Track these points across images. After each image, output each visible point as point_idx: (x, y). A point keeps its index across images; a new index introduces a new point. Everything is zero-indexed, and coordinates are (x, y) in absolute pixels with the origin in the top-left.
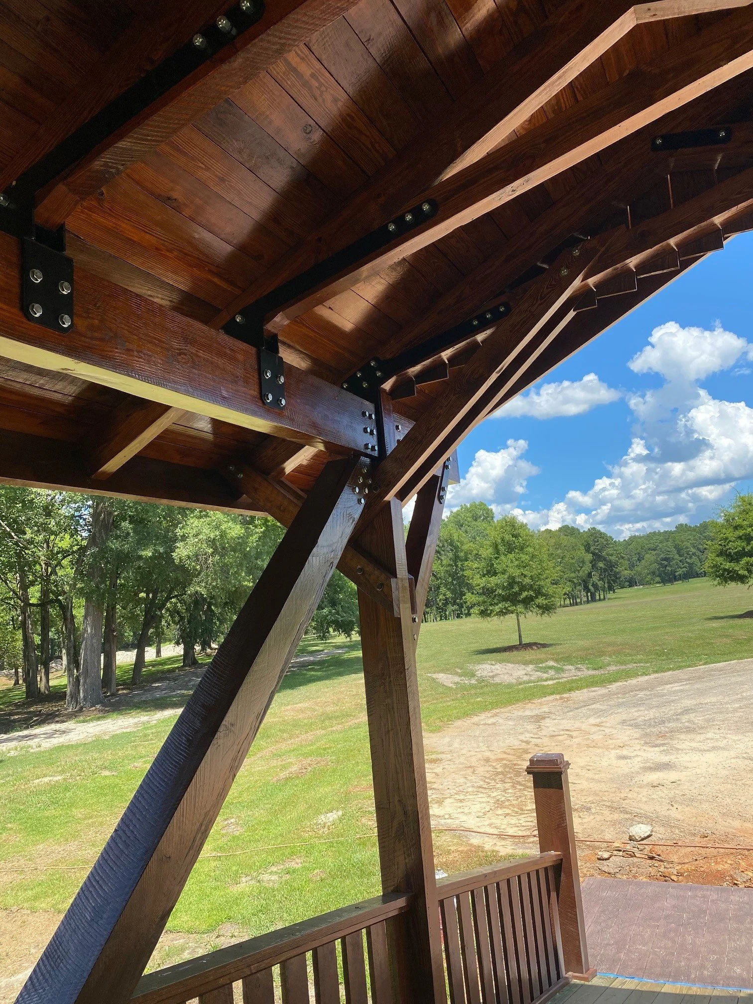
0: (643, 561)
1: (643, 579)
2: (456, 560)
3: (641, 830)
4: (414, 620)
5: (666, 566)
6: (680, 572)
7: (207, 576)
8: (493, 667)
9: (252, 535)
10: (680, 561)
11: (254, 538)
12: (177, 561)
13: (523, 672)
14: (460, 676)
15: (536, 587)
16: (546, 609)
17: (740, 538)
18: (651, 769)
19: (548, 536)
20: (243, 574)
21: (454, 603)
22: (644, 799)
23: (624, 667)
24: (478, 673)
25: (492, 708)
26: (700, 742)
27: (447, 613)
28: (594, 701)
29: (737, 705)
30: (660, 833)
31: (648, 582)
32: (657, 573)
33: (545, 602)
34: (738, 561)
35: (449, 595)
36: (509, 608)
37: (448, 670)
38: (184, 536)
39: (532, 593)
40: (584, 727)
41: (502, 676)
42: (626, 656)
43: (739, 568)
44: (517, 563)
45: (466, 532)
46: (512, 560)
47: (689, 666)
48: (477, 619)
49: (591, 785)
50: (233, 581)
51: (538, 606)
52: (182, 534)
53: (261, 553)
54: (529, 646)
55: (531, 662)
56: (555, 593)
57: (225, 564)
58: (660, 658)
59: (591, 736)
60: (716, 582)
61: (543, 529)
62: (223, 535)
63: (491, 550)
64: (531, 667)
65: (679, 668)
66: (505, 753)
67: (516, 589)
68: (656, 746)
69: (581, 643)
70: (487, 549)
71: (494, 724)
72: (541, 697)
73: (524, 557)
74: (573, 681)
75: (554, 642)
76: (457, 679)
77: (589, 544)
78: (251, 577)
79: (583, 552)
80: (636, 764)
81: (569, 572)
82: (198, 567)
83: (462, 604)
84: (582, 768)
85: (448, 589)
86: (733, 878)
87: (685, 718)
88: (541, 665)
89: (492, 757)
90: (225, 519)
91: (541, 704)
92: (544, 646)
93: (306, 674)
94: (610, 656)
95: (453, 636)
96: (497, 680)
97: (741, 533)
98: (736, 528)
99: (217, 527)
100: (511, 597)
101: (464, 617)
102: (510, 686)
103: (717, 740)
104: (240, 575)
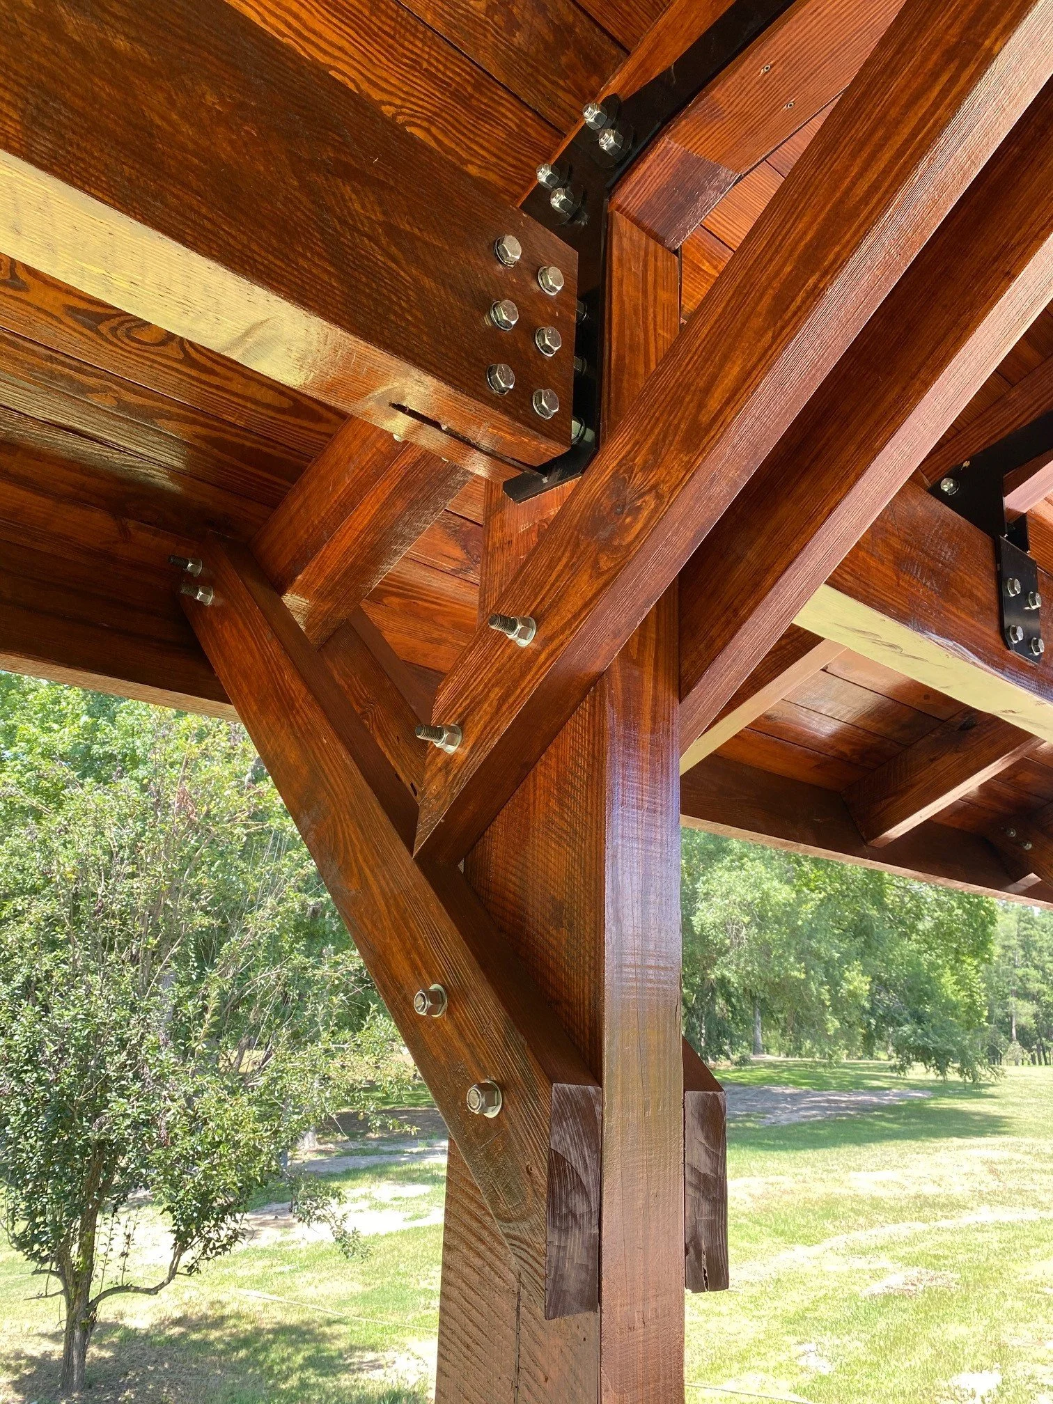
7: (740, 956)
9: (806, 902)
11: (809, 907)
12: (697, 930)
20: (792, 959)
38: (707, 894)
50: (777, 969)
52: (705, 891)
53: (816, 930)
57: (765, 941)
62: (765, 897)
78: (803, 965)
82: (728, 941)
90: (768, 876)
93: (872, 1125)
99: (756, 886)
104: (787, 960)
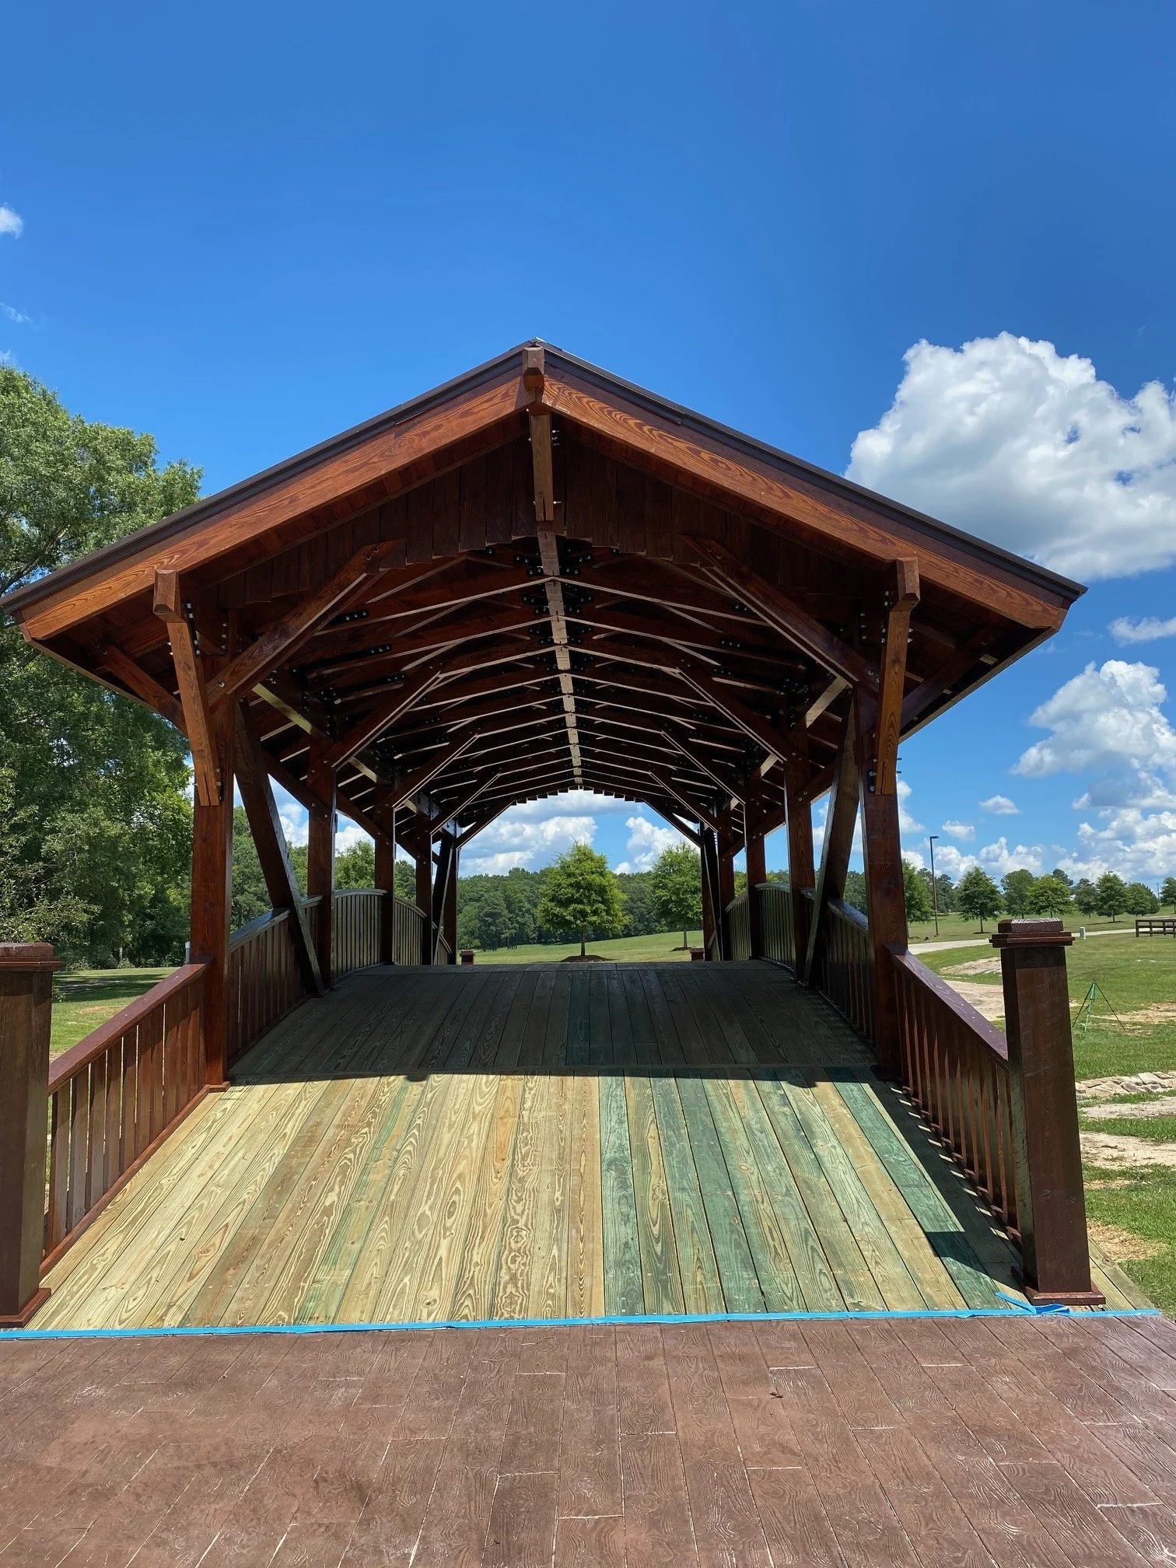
5: (490, 924)
6: (507, 935)
10: (509, 919)
32: (477, 934)
98: (569, 875)
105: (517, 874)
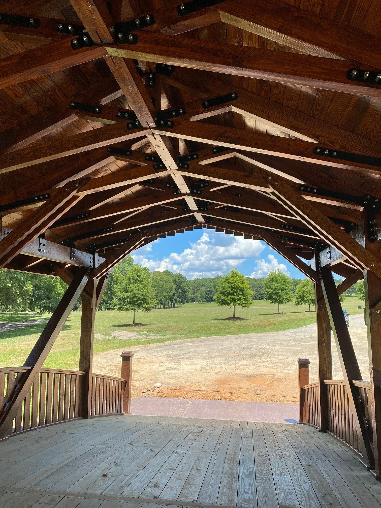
0: (199, 291)
1: (198, 299)
2: (111, 281)
3: (158, 385)
4: (96, 309)
5: (209, 294)
8: (120, 332)
13: (132, 335)
14: (105, 335)
15: (144, 299)
16: (147, 309)
17: (229, 287)
18: (169, 369)
19: (158, 274)
20: (8, 280)
21: (107, 303)
22: (163, 378)
23: (174, 336)
24: (113, 335)
25: (116, 348)
26: (189, 362)
27: (103, 307)
28: (158, 347)
29: (208, 351)
30: (164, 386)
31: (200, 300)
32: (204, 297)
33: (147, 306)
34: (227, 296)
35: (105, 298)
36: (131, 307)
37: (99, 332)
39: (142, 302)
40: (150, 356)
41: (123, 336)
42: (176, 331)
43: (227, 299)
44: (137, 288)
45: (119, 268)
46: (135, 286)
47: (198, 337)
48: (116, 311)
49: (147, 374)
50: (2, 283)
51: (144, 308)
54: (137, 324)
55: (136, 331)
56: (152, 302)
58: (189, 333)
59: (152, 359)
60: (218, 304)
61: (156, 270)
63: (127, 281)
64: (136, 333)
65: (194, 337)
66: (118, 363)
67: (135, 299)
68: (174, 363)
69: (159, 325)
70: (125, 281)
71: (116, 354)
72: (137, 345)
73: (141, 286)
74: (152, 340)
75: (149, 324)
76: (103, 336)
77: (176, 280)
78: (11, 282)
79: (173, 284)
80: (165, 368)
81: (165, 292)
83: (111, 304)
84: (145, 369)
85: (105, 295)
86: (180, 396)
87: (187, 355)
88: (140, 333)
89: (112, 364)
91: (136, 348)
92: (144, 325)
93: (29, 330)
94: (170, 331)
95: (104, 318)
96: (121, 338)
97: (230, 285)
98: (229, 283)
100: (133, 303)
101: (111, 310)
102: (126, 340)
103: (195, 362)
104: (6, 280)
105: (218, 277)
